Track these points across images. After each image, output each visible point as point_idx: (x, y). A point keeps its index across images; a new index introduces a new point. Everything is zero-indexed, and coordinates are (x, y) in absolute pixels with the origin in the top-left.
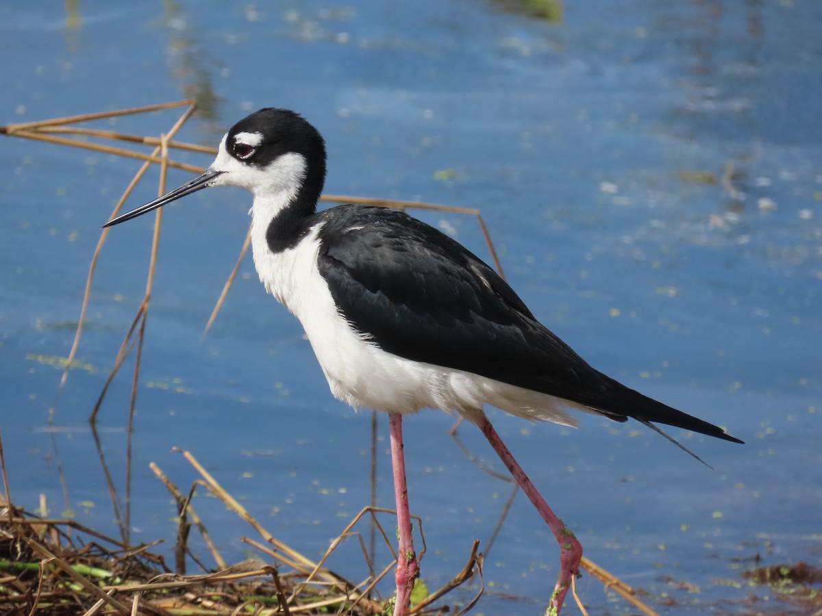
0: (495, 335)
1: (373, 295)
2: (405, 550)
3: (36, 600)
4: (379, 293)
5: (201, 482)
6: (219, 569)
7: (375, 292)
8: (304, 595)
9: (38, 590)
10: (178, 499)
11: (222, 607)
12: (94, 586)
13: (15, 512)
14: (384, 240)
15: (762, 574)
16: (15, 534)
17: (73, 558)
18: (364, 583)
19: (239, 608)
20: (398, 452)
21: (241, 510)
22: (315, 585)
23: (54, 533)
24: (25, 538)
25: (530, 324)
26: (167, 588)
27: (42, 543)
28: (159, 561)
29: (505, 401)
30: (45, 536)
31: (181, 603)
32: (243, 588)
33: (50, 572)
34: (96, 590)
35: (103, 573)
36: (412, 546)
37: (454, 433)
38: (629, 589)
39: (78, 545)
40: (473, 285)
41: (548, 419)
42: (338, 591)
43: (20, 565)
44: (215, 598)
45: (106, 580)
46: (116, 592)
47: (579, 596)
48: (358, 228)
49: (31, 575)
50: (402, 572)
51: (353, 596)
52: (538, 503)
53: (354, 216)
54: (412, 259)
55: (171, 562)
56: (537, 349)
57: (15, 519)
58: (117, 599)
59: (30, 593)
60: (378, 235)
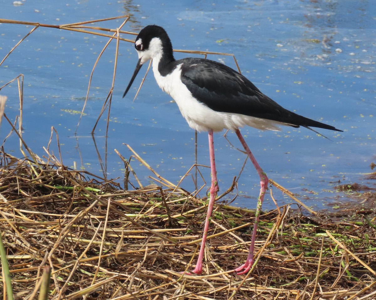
0: (248, 100)
1: (202, 89)
2: (214, 181)
3: (72, 201)
4: (204, 88)
5: (133, 156)
6: (140, 188)
7: (202, 87)
8: (172, 197)
9: (73, 197)
10: (125, 162)
11: (141, 202)
12: (94, 195)
13: (65, 168)
14: (205, 69)
15: (341, 187)
16: (64, 176)
17: (86, 185)
18: (194, 192)
19: (148, 202)
20: (211, 145)
21: (148, 166)
22: (176, 193)
23: (79, 175)
24: (68, 178)
25: (260, 94)
26: (121, 195)
27: (75, 179)
28: (118, 185)
29: (253, 124)
30: (76, 177)
31: (126, 201)
32: (149, 195)
33: (78, 190)
34: (95, 196)
35: (97, 190)
36: (216, 179)
37: (225, 136)
38: (292, 193)
39: (88, 180)
40: (238, 83)
41: (270, 129)
42: (184, 195)
43: (67, 187)
44: (139, 199)
45: (98, 192)
46: (102, 197)
47: (273, 197)
48: (195, 65)
49: (70, 191)
50: (213, 189)
51: (190, 197)
52: (254, 162)
53: (193, 61)
54: (215, 75)
55: (122, 186)
56: (264, 104)
57: (64, 171)
58: (102, 200)
59: (70, 198)
60: (202, 67)
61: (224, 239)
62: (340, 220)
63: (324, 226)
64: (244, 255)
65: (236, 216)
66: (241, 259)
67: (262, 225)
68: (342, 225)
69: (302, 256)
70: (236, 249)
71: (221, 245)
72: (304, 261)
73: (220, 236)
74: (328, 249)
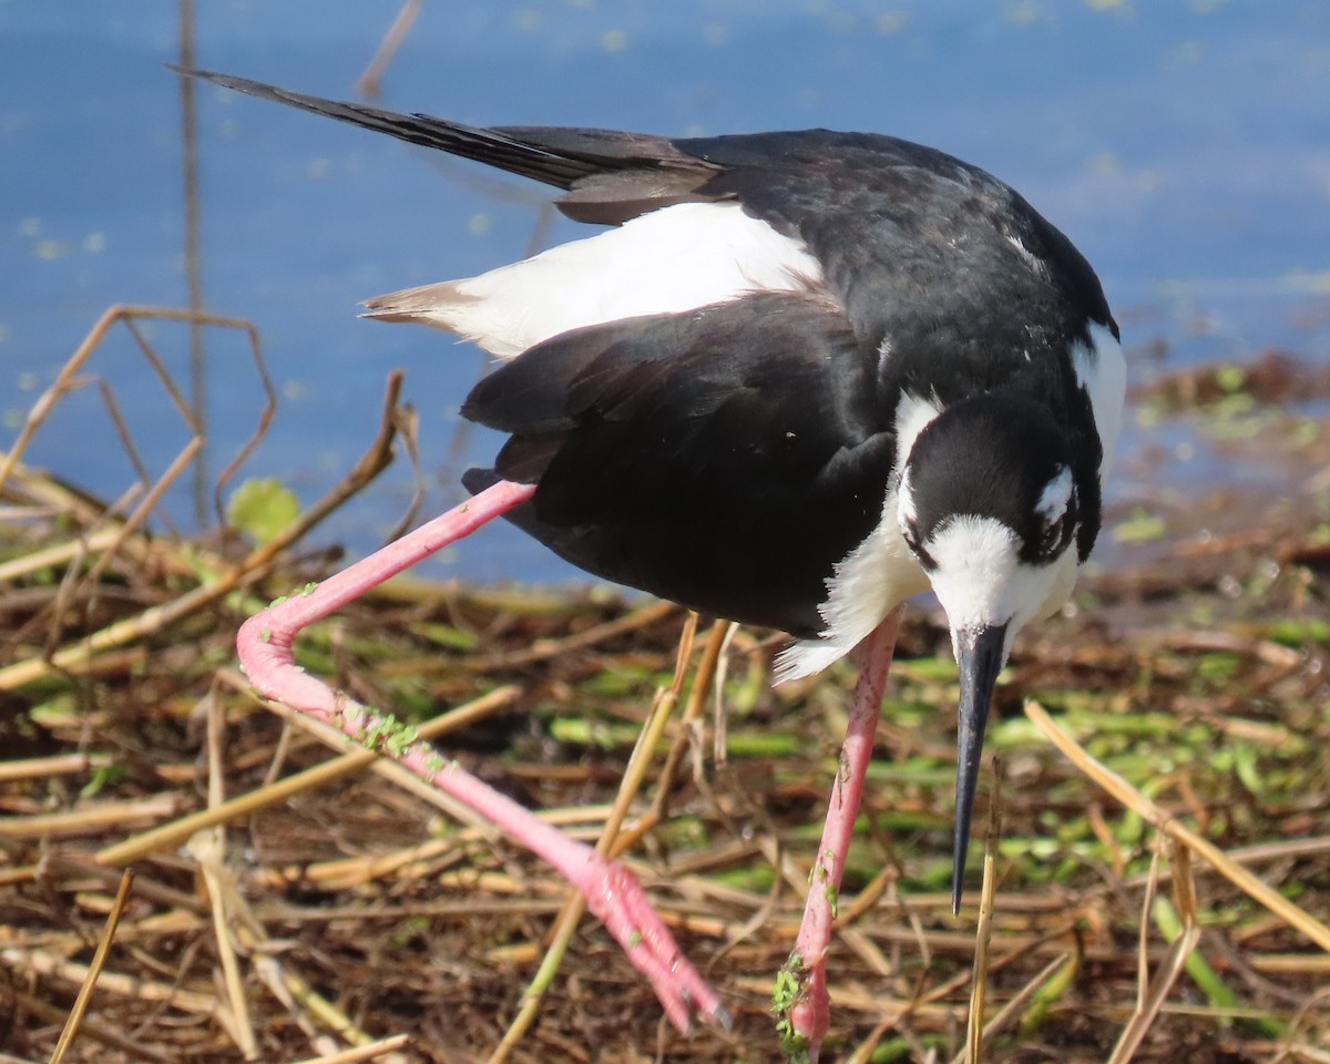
15: (1171, 390)
22: (18, 519)
42: (75, 528)
61: (354, 813)
62: (1162, 621)
63: (1055, 667)
64: (486, 916)
65: (434, 647)
66: (470, 944)
67: (617, 696)
68: (1183, 651)
69: (884, 891)
70: (433, 877)
71: (331, 852)
72: (905, 921)
73: (323, 789)
74: (1079, 827)
